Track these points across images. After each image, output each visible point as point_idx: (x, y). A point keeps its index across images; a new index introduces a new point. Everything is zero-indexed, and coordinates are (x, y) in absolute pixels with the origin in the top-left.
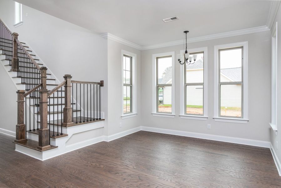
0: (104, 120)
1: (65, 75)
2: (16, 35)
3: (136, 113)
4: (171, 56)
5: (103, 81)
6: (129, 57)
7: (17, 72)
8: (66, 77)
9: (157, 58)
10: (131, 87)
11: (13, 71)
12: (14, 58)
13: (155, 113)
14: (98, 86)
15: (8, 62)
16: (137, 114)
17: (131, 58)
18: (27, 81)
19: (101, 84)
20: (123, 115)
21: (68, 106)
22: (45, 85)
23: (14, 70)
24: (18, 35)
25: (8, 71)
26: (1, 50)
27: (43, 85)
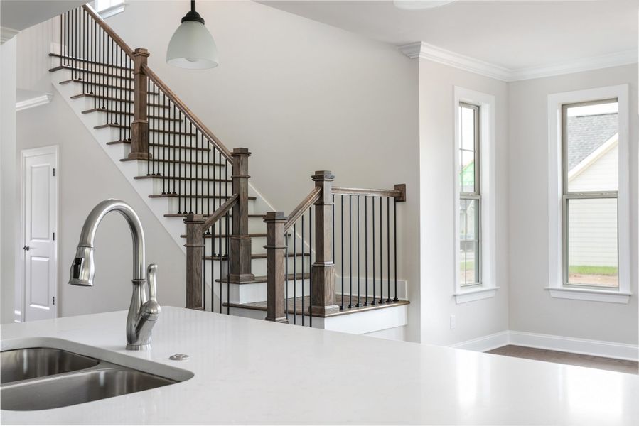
0: (408, 303)
1: (316, 172)
2: (140, 55)
3: (495, 287)
4: (616, 100)
5: (404, 186)
6: (470, 108)
7: (149, 160)
8: (319, 178)
9: (563, 105)
10: (478, 202)
11: (139, 159)
12: (140, 121)
13: (559, 285)
14: (392, 199)
15: (114, 134)
16: (496, 290)
17: (478, 109)
18: (182, 188)
19: (399, 194)
20: (459, 291)
21: (325, 260)
22: (244, 200)
23: (141, 156)
24: (147, 55)
25: (121, 160)
26: (92, 96)
27: (242, 198)
